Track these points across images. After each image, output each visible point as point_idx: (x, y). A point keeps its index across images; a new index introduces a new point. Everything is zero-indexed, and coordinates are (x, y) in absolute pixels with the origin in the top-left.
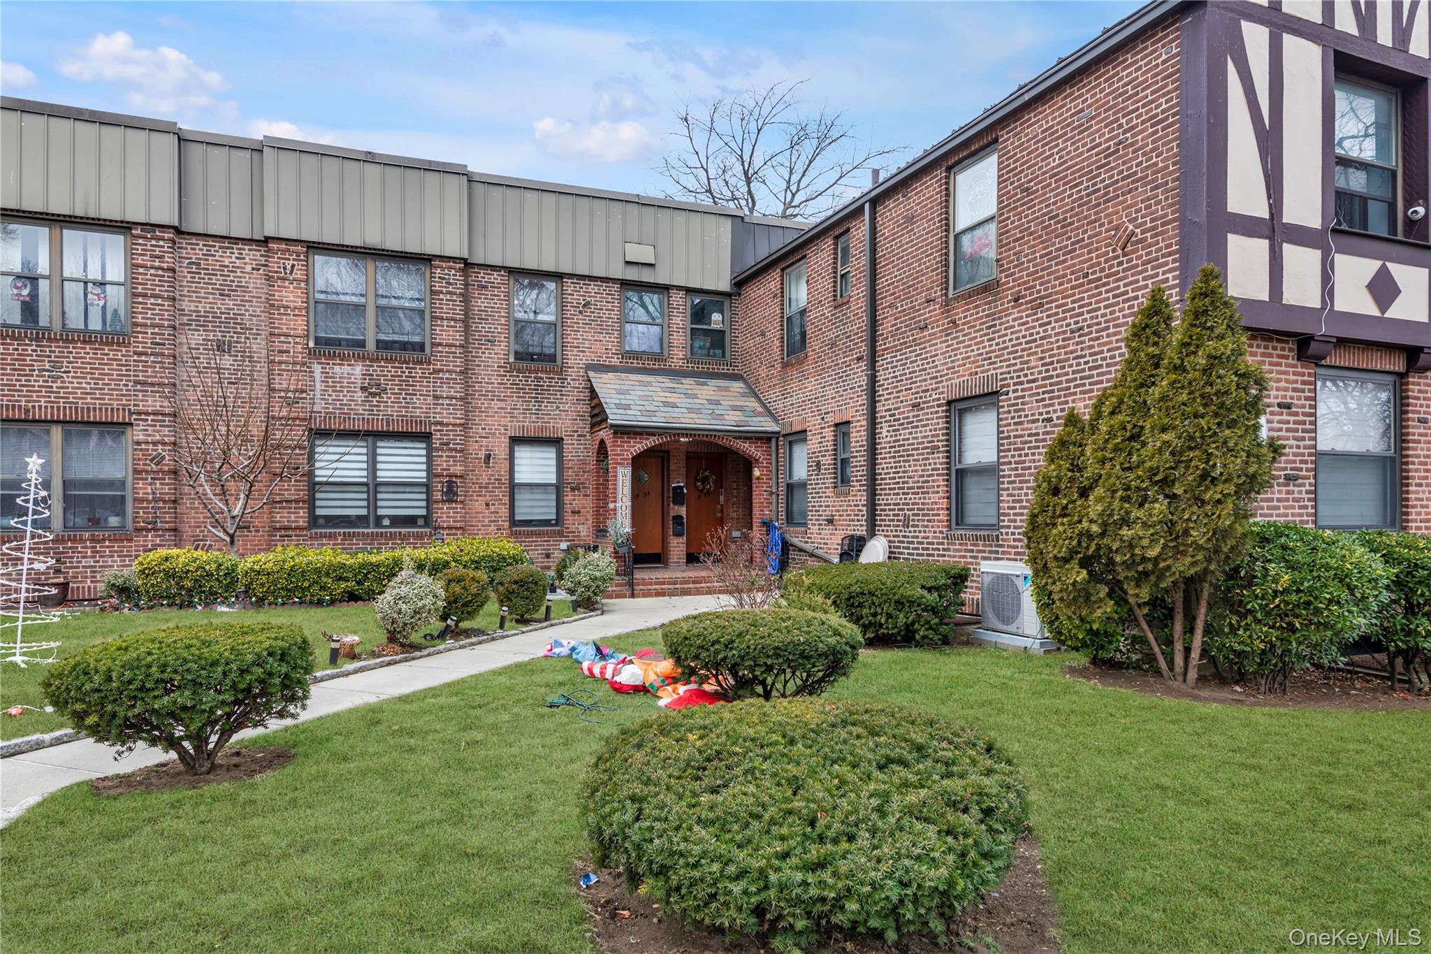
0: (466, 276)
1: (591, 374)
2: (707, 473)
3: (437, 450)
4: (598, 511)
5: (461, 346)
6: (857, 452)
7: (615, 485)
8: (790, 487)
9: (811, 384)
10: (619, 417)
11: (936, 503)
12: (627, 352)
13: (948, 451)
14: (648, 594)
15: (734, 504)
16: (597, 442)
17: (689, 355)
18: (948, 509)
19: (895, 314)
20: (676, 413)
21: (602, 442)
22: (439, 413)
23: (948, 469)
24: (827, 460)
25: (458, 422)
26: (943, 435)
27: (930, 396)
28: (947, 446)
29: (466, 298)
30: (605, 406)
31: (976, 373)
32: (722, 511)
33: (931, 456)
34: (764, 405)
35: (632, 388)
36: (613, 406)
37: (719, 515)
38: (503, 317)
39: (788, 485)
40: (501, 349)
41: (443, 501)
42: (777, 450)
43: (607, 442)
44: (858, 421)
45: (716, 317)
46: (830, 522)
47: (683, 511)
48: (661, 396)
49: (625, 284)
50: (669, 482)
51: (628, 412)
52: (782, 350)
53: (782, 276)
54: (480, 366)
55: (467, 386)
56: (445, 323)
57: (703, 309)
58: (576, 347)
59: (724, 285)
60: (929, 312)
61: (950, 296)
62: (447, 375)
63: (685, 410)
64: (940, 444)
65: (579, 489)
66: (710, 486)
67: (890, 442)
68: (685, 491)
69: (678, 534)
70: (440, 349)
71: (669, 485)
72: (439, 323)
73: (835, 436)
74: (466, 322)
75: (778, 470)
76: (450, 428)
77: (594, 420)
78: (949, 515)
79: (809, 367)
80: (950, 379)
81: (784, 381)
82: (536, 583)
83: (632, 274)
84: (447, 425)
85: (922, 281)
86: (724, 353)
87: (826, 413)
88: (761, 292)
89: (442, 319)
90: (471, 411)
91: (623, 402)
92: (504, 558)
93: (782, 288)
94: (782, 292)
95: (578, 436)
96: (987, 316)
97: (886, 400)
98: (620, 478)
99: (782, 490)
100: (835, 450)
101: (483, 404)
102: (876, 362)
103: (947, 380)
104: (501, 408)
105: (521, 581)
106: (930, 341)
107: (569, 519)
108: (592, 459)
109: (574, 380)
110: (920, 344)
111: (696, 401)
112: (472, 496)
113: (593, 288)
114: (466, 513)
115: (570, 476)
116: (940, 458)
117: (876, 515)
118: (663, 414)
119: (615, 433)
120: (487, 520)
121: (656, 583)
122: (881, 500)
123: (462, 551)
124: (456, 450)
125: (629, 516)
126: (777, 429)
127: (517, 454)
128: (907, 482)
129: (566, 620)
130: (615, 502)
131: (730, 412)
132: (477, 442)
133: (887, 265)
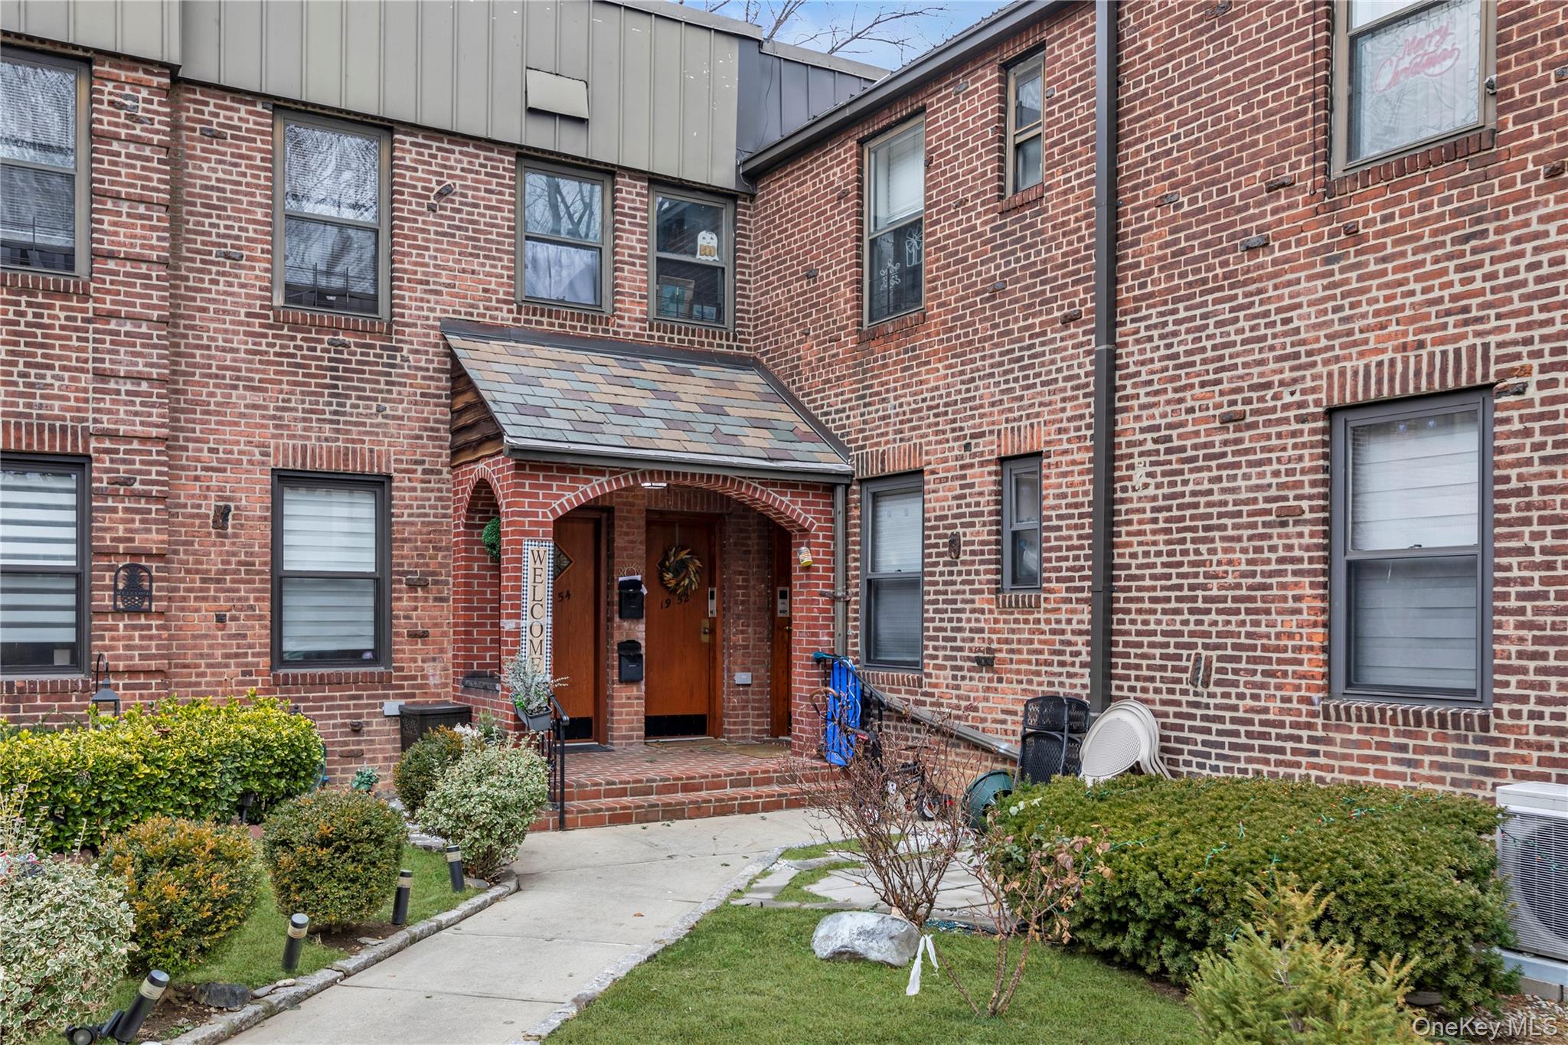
0: (177, 108)
1: (454, 340)
2: (683, 555)
3: (103, 495)
4: (468, 633)
5: (162, 262)
6: (1060, 517)
7: (518, 579)
8: (874, 587)
9: (937, 376)
10: (526, 432)
11: (1291, 636)
12: (529, 300)
13: (1326, 521)
14: (594, 820)
15: (739, 617)
16: (469, 487)
17: (653, 314)
18: (1325, 650)
19: (1174, 219)
20: (644, 428)
21: (483, 486)
22: (109, 412)
23: (1326, 560)
24: (979, 534)
25: (154, 432)
26: (1314, 484)
27: (1275, 397)
28: (1324, 509)
29: (174, 156)
30: (493, 407)
31: (1421, 345)
32: (712, 631)
33: (1275, 531)
34: (812, 419)
35: (543, 373)
36: (510, 408)
37: (705, 639)
38: (260, 205)
39: (869, 581)
40: (254, 275)
41: (116, 611)
42: (847, 510)
43: (496, 486)
44: (1065, 452)
45: (706, 239)
46: (986, 663)
47: (638, 631)
48: (606, 393)
49: (528, 157)
50: (610, 572)
51: (545, 422)
52: (860, 307)
53: (860, 155)
54: (205, 310)
55: (176, 354)
56: (125, 207)
57: (680, 221)
58: (421, 282)
59: (724, 176)
60: (1274, 212)
61: (1337, 172)
62: (128, 327)
63: (660, 424)
64: (1305, 504)
65: (425, 586)
66: (691, 581)
67: (1155, 498)
68: (644, 591)
69: (627, 680)
70: (111, 265)
71: (610, 579)
72: (109, 205)
73: (1000, 483)
74: (174, 207)
75: (847, 552)
76: (135, 445)
77: (461, 439)
78: (1328, 663)
79: (930, 340)
80: (1337, 359)
81: (862, 369)
82: (379, 841)
83: (542, 136)
84: (128, 438)
85: (1255, 143)
86: (720, 312)
87: (973, 436)
88: (808, 189)
89: (117, 197)
90: (183, 411)
91: (531, 401)
92: (267, 748)
93: (860, 180)
94: (860, 188)
95: (425, 472)
96: (1456, 213)
97: (1142, 407)
98: (529, 564)
99: (857, 593)
100: (999, 513)
101: (212, 395)
102: (1116, 325)
103: (1326, 362)
104: (255, 407)
105: (340, 836)
106: (1276, 275)
107: (404, 650)
108: (454, 524)
109: (417, 352)
110: (1245, 283)
111: (677, 405)
112: (184, 599)
113: (458, 158)
114: (171, 638)
115: (405, 557)
116: (1304, 538)
117: (1112, 655)
118: (618, 430)
119: (519, 466)
120: (219, 652)
121: (609, 794)
122: (1128, 624)
123: (165, 735)
124: (148, 496)
125: (547, 647)
126: (846, 468)
127: (288, 509)
128: (1204, 587)
129: (444, 917)
130: (518, 616)
131: (748, 431)
132: (197, 478)
133: (1149, 114)
